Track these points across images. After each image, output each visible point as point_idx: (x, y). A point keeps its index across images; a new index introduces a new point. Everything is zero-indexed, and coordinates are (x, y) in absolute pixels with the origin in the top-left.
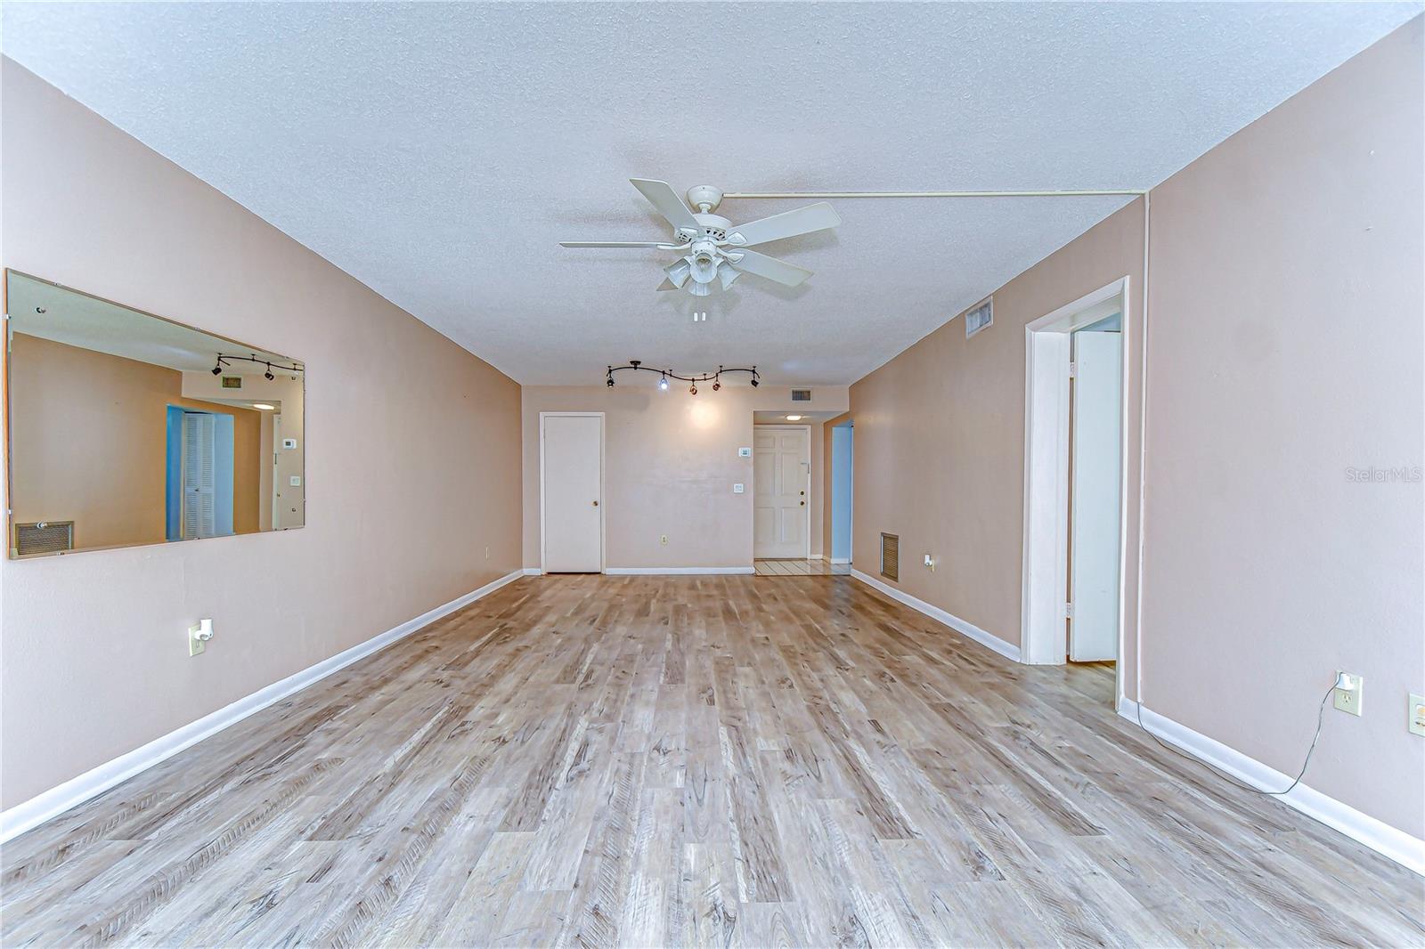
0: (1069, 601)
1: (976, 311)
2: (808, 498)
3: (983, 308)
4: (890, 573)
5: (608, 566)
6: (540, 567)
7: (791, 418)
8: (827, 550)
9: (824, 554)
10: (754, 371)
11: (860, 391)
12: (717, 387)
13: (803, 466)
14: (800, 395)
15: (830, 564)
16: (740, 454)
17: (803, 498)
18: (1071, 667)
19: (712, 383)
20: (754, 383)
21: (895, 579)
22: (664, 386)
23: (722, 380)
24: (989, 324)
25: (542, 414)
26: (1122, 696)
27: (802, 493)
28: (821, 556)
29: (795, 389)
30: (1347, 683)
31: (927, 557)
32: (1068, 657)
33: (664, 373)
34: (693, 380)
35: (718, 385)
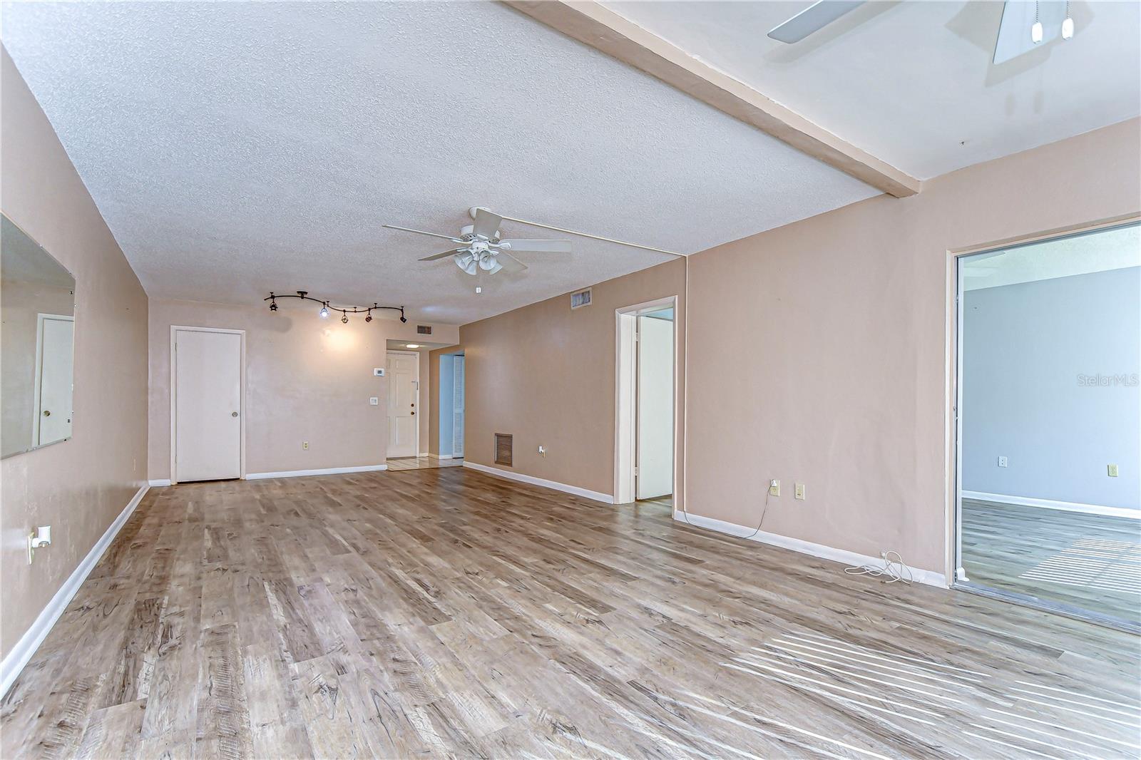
0: (636, 466)
1: (578, 295)
2: (417, 409)
3: (584, 294)
4: (504, 459)
5: (247, 472)
6: (169, 477)
7: (409, 346)
8: (434, 447)
9: (430, 452)
10: (402, 310)
11: (470, 332)
12: (369, 319)
13: (414, 384)
14: (424, 330)
15: (438, 459)
16: (376, 373)
17: (412, 409)
18: (637, 503)
19: (365, 315)
20: (403, 319)
21: (510, 465)
22: (324, 314)
23: (373, 314)
24: (589, 304)
25: (173, 328)
26: (676, 510)
27: (413, 405)
28: (427, 454)
29: (420, 325)
30: (775, 484)
31: (541, 447)
32: (636, 498)
33: (324, 303)
34: (344, 311)
35: (370, 318)
